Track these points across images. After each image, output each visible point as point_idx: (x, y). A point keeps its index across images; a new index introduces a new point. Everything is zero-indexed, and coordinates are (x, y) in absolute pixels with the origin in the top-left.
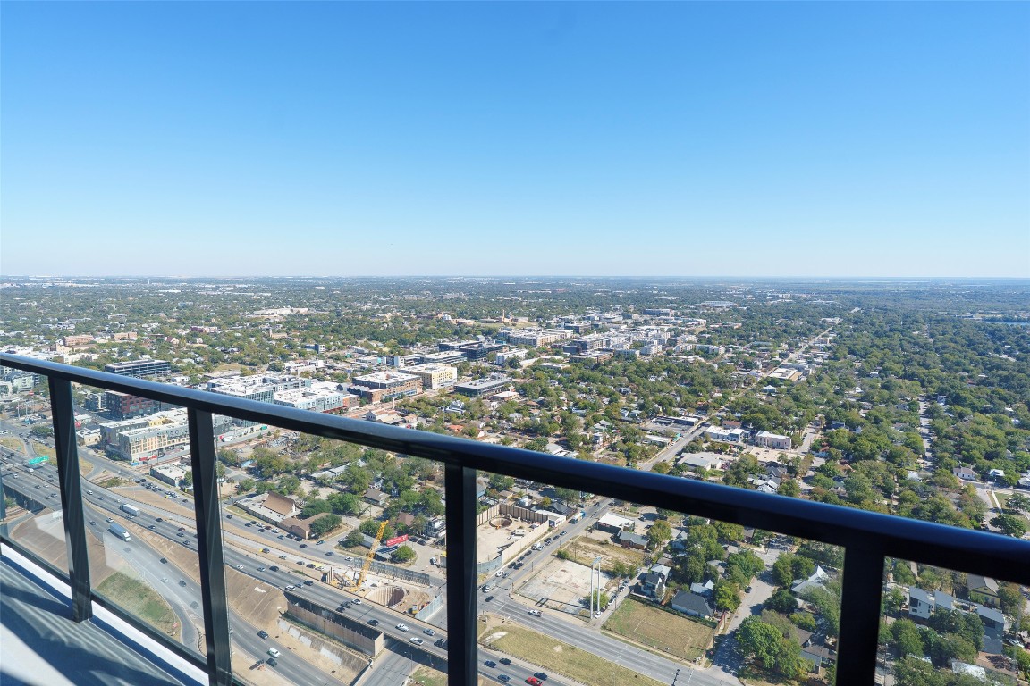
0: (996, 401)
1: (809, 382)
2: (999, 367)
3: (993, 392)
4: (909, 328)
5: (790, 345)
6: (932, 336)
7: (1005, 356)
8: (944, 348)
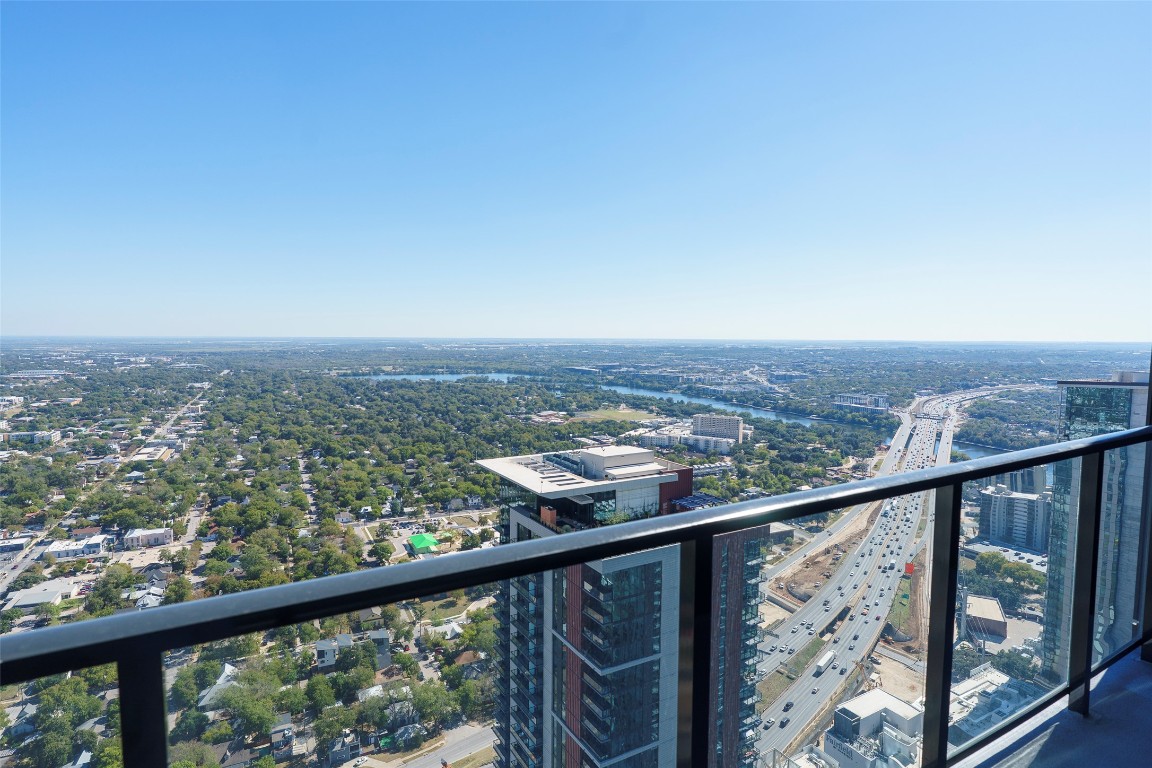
0: (357, 447)
1: (184, 459)
2: (355, 417)
3: (354, 440)
4: (279, 388)
5: (154, 419)
6: (300, 394)
7: (358, 406)
8: (312, 404)
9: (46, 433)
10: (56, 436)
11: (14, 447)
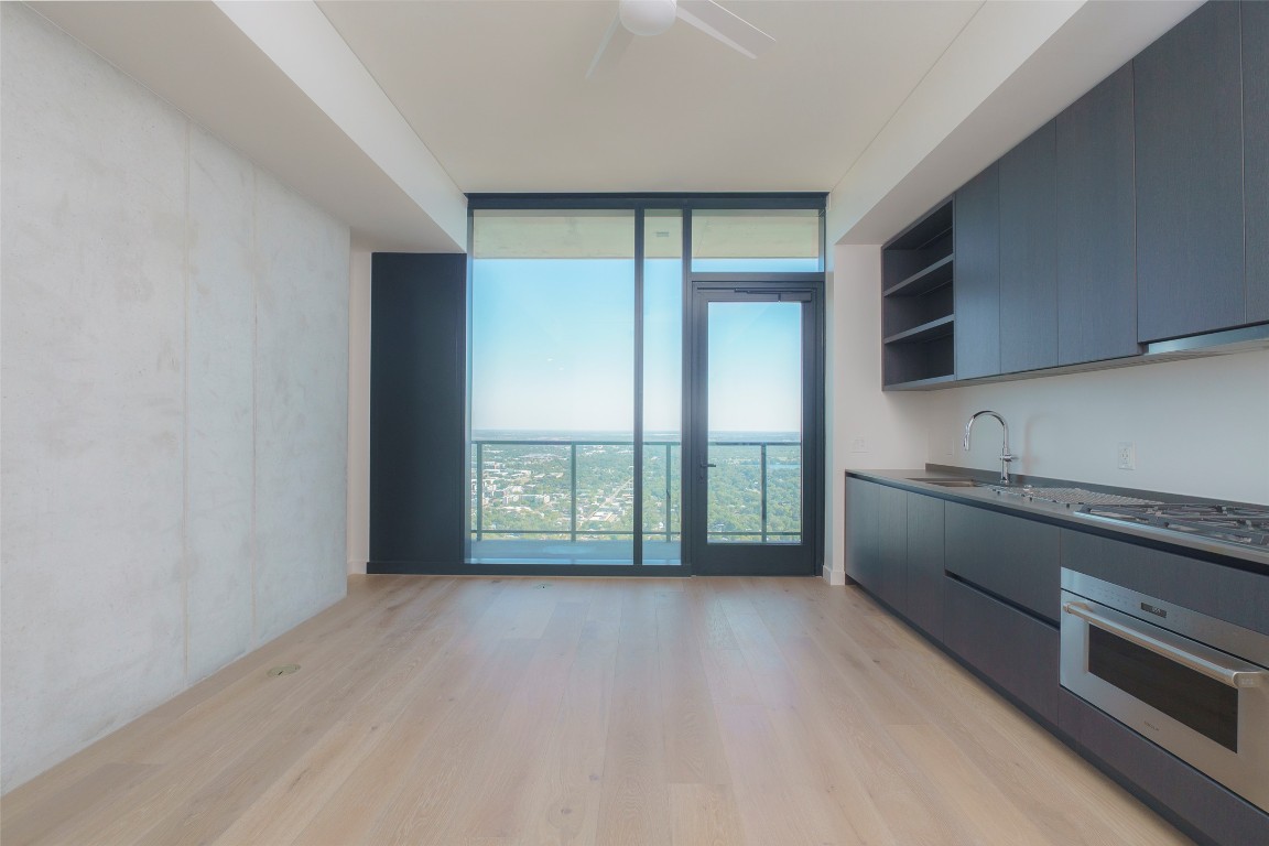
1: (623, 522)
5: (605, 490)
9: (541, 496)
10: (547, 499)
11: (524, 504)
